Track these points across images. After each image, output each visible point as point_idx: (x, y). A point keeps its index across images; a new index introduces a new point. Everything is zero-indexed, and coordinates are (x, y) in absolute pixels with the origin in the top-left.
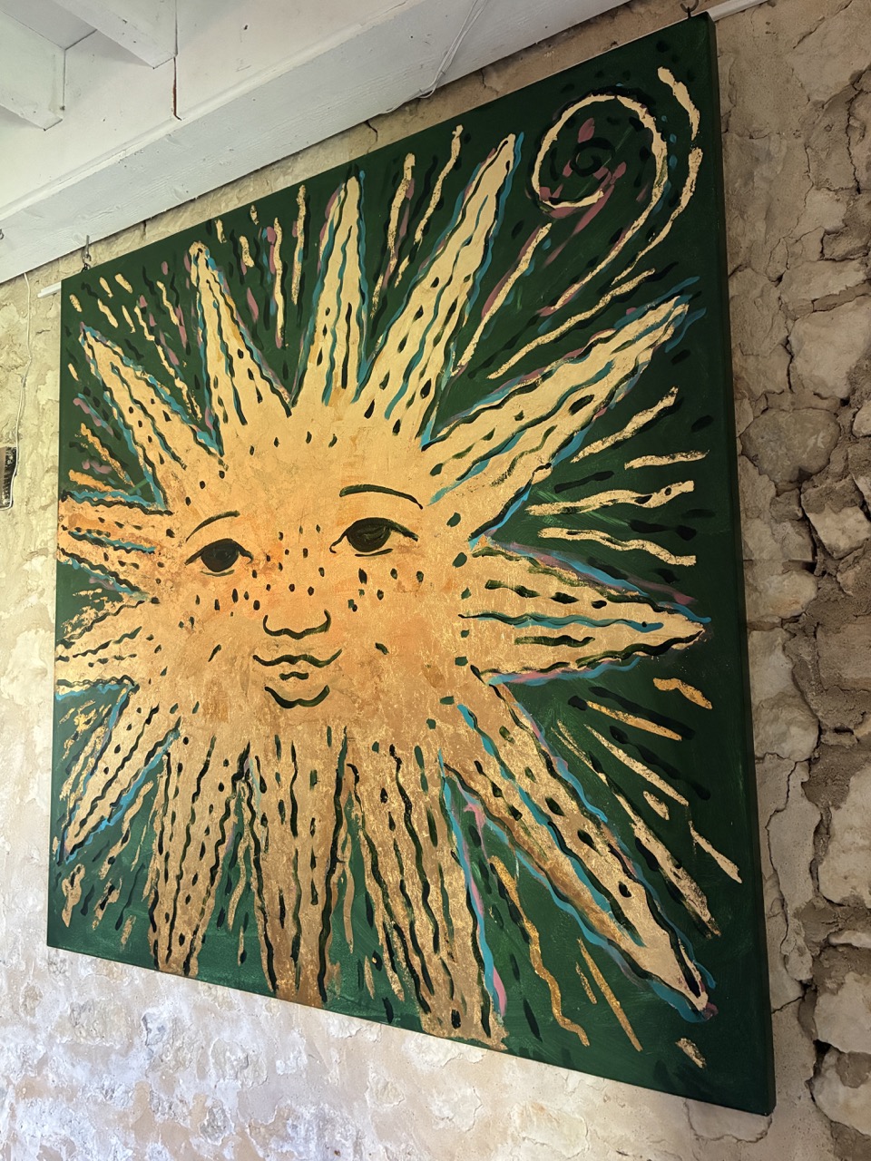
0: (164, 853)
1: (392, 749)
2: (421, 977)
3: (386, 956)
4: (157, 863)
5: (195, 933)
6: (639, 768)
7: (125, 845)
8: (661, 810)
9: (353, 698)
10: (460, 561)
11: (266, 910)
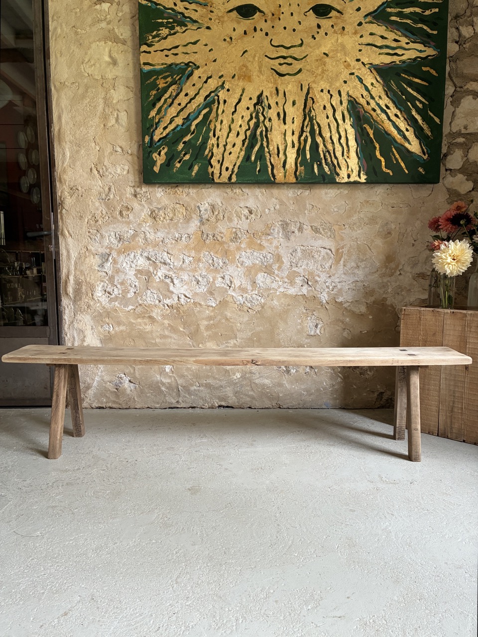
0: (216, 137)
1: (329, 91)
2: (337, 166)
3: (323, 161)
4: (213, 141)
5: (234, 165)
6: (415, 94)
7: (193, 135)
8: (420, 106)
9: (313, 73)
10: (360, 24)
11: (271, 153)
